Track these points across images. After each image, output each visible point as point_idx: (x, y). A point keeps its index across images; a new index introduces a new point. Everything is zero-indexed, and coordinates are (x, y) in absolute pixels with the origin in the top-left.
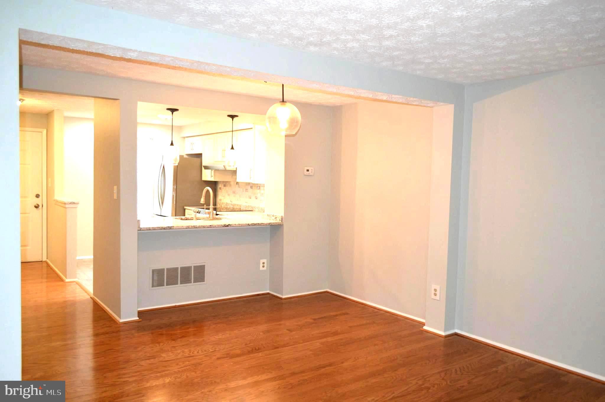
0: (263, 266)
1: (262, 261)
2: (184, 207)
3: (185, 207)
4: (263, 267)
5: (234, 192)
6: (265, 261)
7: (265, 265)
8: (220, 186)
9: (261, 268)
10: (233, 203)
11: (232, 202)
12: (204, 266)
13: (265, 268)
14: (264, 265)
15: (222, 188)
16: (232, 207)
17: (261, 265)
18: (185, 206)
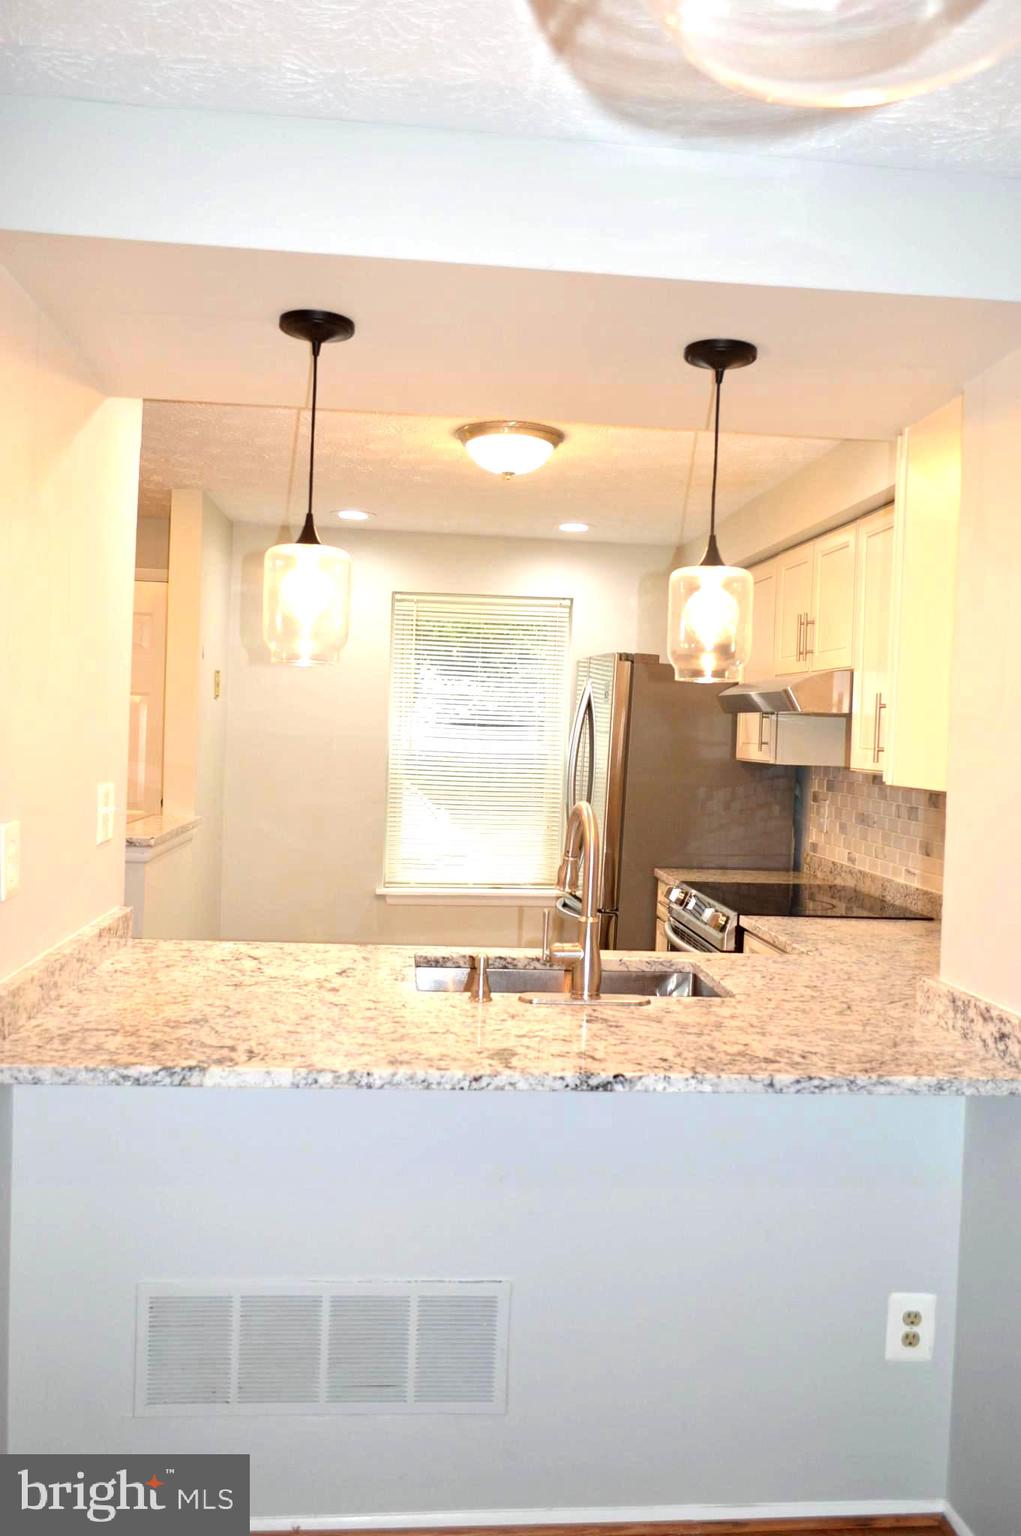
0: (907, 1336)
1: (902, 1302)
2: (653, 871)
3: (660, 873)
4: (911, 1340)
5: (863, 819)
6: (923, 1302)
7: (926, 1330)
8: (815, 785)
9: (894, 1349)
10: (858, 867)
11: (851, 860)
12: (490, 1303)
13: (923, 1352)
14: (915, 1329)
15: (821, 797)
16: (850, 882)
17: (896, 1329)
18: (661, 868)
